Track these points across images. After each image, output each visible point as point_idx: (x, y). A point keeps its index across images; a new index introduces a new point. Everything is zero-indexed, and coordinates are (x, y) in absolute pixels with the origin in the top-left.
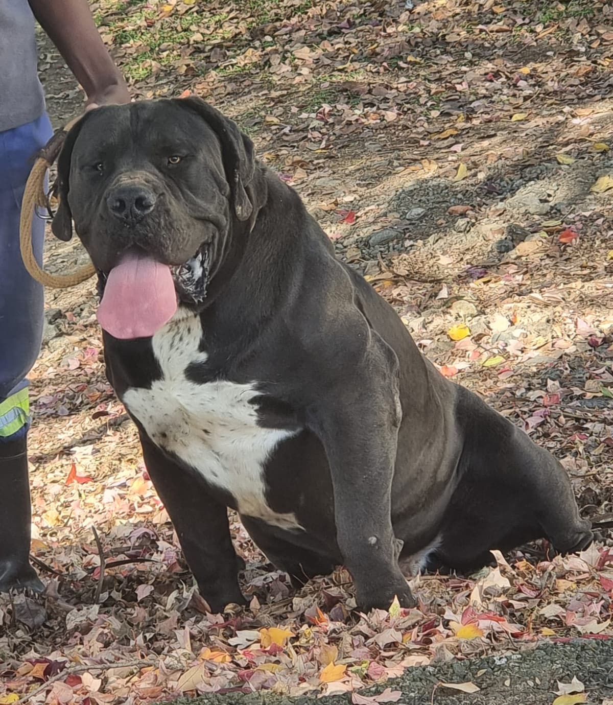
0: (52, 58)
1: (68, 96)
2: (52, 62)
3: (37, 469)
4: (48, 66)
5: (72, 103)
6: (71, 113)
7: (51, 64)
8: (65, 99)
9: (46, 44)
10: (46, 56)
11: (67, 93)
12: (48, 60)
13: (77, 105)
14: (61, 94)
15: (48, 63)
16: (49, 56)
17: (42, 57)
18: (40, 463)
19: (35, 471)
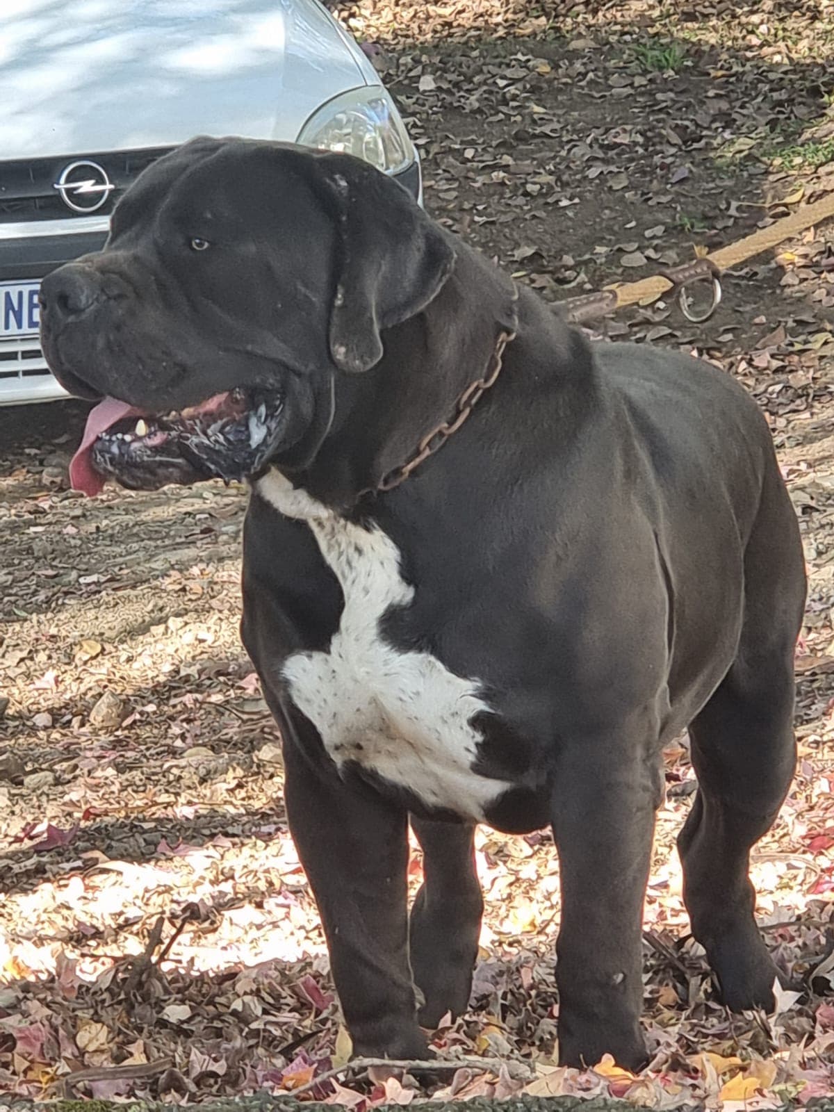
0: (739, 209)
1: (756, 274)
2: (737, 215)
3: (535, 853)
4: (731, 222)
5: (760, 288)
6: (755, 303)
7: (736, 218)
8: (750, 279)
9: (736, 185)
10: (729, 204)
11: (756, 269)
12: (733, 212)
13: (769, 291)
14: (746, 270)
15: (731, 217)
16: (734, 204)
17: (723, 207)
18: (543, 845)
19: (531, 857)
